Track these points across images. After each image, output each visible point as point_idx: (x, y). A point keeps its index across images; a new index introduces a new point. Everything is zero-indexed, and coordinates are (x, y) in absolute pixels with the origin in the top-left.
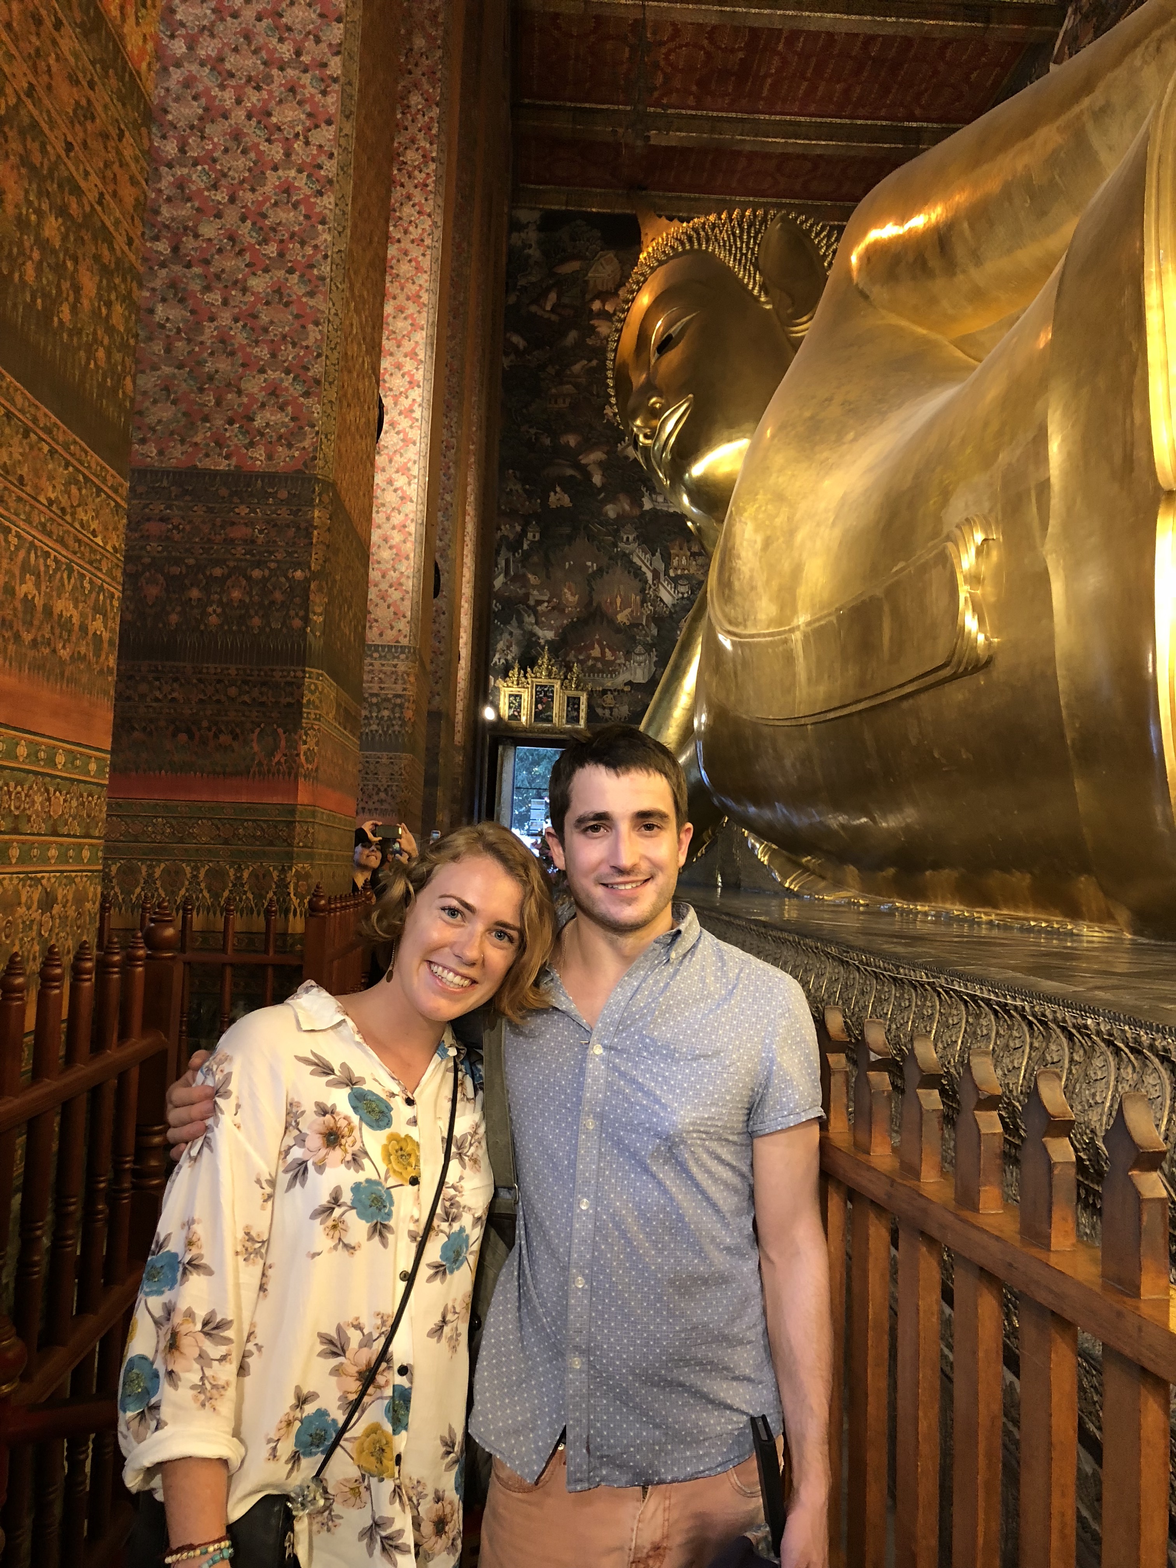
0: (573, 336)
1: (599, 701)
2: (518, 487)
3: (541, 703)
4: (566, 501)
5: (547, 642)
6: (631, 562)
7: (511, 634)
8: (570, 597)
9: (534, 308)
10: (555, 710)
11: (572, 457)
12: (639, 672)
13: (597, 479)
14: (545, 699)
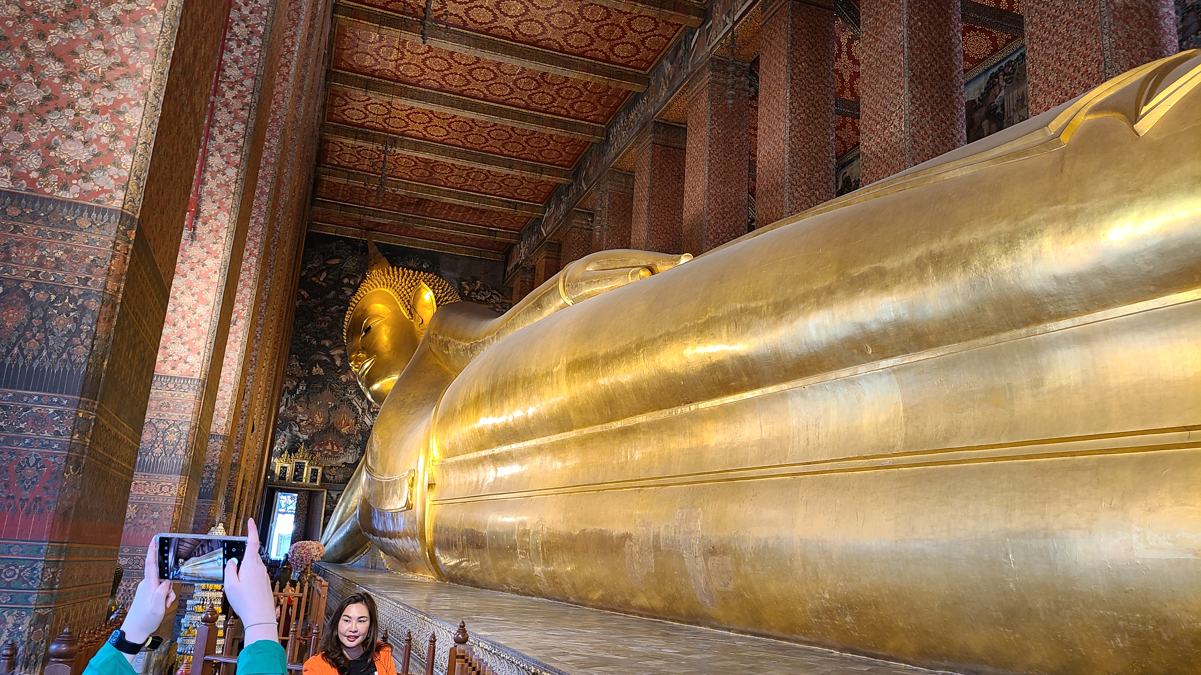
0: (333, 293)
1: (328, 472)
2: (297, 363)
3: (298, 471)
4: (321, 372)
5: (304, 440)
6: (351, 403)
7: (285, 436)
8: (319, 419)
9: (314, 279)
10: (305, 475)
11: (327, 350)
12: (351, 458)
13: (338, 363)
14: (300, 470)
